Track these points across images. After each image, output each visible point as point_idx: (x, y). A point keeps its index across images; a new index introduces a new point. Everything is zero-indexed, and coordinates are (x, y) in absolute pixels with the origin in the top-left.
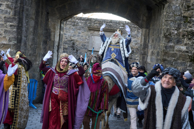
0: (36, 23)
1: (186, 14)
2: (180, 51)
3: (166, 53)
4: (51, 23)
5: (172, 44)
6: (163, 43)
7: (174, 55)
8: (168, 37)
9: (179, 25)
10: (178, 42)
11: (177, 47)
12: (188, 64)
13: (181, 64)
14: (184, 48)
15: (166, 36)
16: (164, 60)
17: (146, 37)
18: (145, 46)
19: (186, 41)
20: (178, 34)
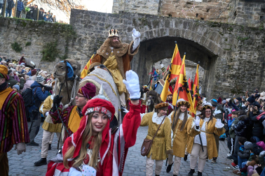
0: (139, 65)
1: (230, 64)
2: (225, 86)
3: (216, 87)
4: (147, 65)
5: (220, 82)
6: (215, 80)
7: (221, 88)
8: (218, 77)
9: (225, 70)
10: (224, 80)
11: (223, 84)
12: (230, 94)
13: (226, 94)
14: (227, 84)
15: (216, 77)
16: (215, 91)
17: (207, 75)
18: (206, 81)
19: (229, 80)
20: (224, 76)
